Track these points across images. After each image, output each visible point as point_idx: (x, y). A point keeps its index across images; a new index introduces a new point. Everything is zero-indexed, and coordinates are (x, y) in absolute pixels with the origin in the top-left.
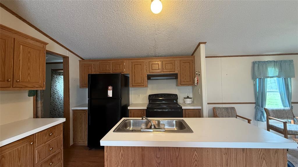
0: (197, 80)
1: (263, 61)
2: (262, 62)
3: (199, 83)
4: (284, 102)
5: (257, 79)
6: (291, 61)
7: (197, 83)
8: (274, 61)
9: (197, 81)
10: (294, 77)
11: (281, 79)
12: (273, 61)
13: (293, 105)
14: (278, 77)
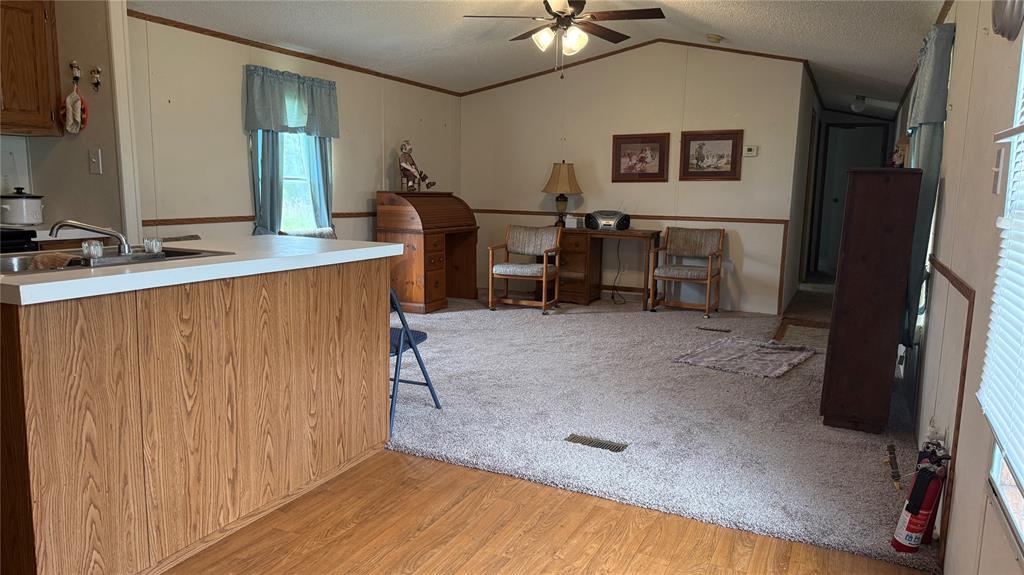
0: (79, 105)
1: (274, 69)
2: (271, 71)
3: (88, 122)
4: (318, 212)
5: (260, 132)
6: (332, 85)
7: (83, 121)
8: (299, 77)
9: (83, 111)
10: (338, 137)
11: (313, 138)
12: (295, 75)
13: (335, 221)
14: (308, 131)
